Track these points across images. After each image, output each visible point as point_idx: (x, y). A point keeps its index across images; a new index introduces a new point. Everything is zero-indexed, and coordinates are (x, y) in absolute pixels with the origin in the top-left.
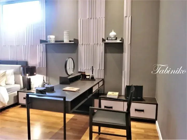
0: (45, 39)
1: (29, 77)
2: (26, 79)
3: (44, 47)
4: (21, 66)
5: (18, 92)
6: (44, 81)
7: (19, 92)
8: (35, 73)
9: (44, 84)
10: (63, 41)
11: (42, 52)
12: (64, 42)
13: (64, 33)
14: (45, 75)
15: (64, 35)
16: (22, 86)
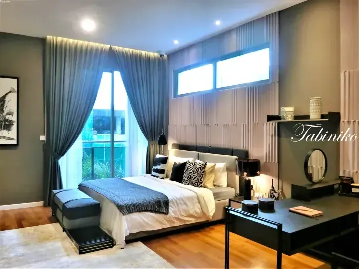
0: (277, 114)
1: (248, 178)
2: (244, 181)
3: (275, 127)
4: (237, 157)
5: (230, 200)
6: (273, 187)
7: (232, 202)
8: (258, 173)
9: (272, 193)
10: (308, 117)
11: (272, 136)
12: (311, 117)
13: (311, 102)
14: (275, 177)
15: (310, 105)
16: (238, 191)
